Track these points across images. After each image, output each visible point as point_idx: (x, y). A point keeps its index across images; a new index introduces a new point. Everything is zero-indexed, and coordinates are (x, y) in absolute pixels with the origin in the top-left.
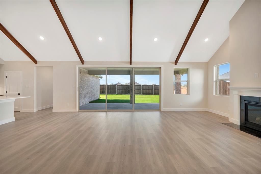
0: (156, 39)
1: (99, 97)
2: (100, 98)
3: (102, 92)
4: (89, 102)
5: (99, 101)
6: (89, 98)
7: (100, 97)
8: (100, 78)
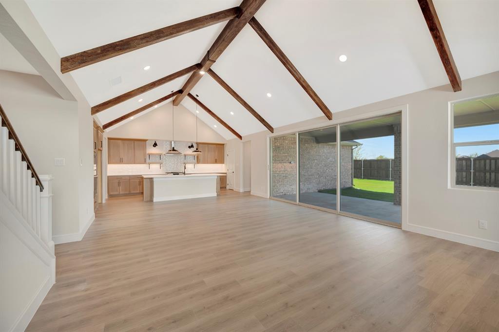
0: (343, 58)
1: (352, 184)
2: (353, 186)
3: (357, 175)
4: (317, 191)
5: (348, 191)
6: (318, 184)
7: (354, 183)
8: (354, 147)
